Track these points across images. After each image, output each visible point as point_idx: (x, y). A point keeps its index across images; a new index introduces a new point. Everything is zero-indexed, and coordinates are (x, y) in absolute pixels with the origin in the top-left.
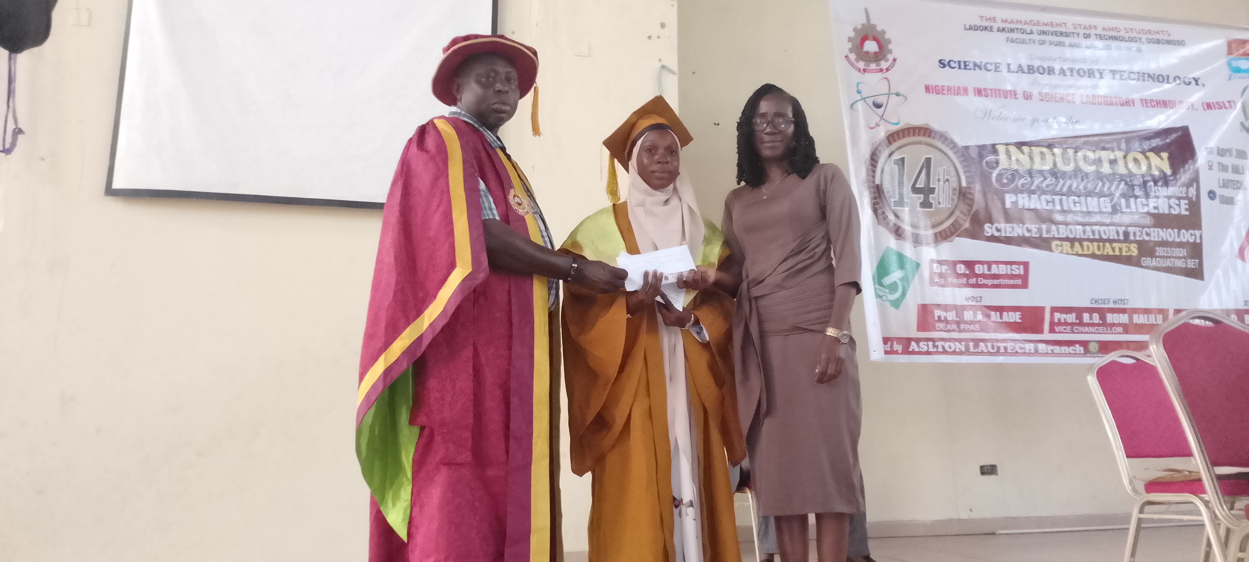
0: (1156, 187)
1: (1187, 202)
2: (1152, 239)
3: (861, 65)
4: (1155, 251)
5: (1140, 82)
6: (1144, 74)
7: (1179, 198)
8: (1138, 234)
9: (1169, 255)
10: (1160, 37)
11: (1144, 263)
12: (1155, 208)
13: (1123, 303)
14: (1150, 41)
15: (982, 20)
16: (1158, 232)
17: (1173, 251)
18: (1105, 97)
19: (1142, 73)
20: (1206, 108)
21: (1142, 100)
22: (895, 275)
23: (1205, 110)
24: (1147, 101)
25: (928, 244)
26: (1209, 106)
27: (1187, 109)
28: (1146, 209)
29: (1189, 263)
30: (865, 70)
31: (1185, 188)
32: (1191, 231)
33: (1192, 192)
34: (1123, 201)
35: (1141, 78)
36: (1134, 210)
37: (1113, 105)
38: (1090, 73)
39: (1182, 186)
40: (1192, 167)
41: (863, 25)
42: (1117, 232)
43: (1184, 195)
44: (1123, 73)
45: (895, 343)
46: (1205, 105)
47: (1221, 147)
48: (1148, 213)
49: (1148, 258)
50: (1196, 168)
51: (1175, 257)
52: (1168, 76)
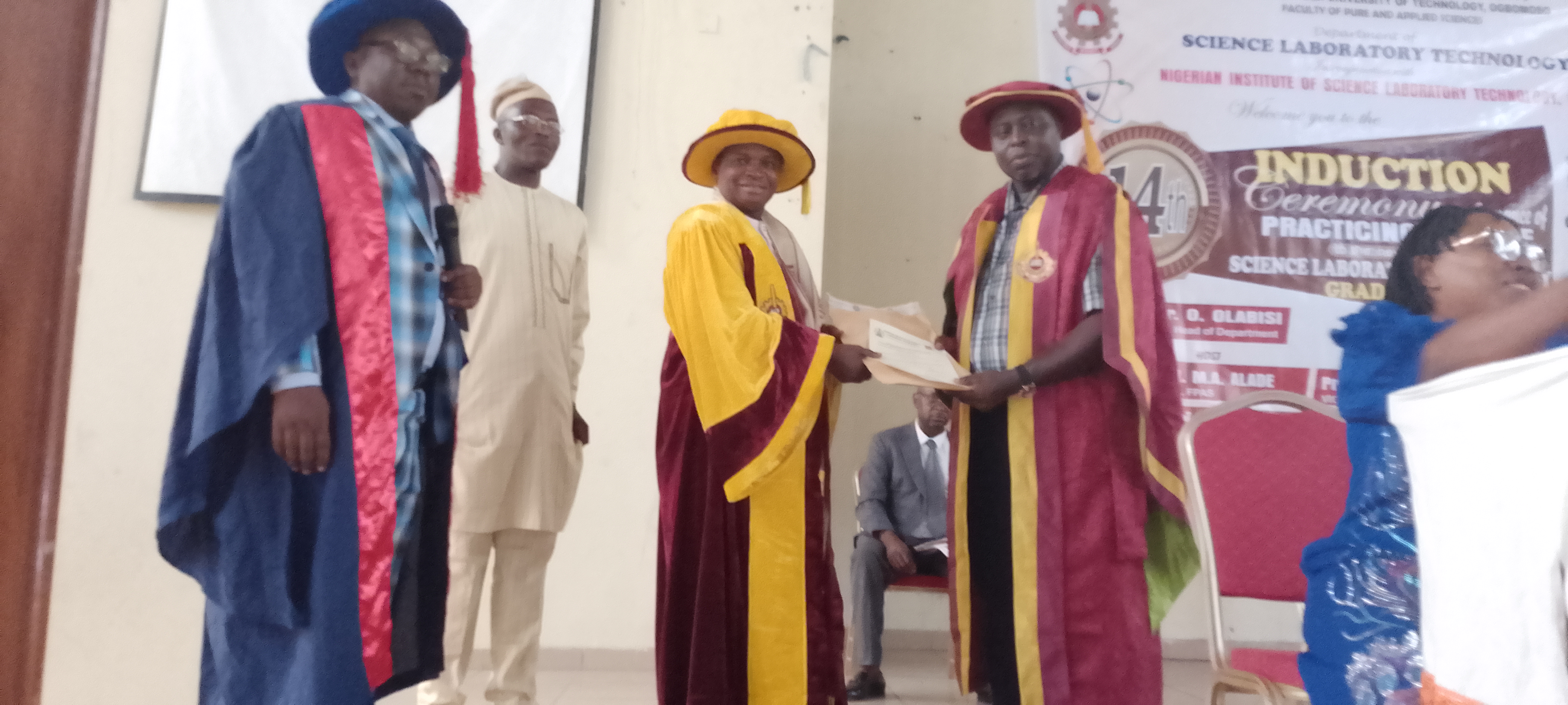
5: (1477, 65)
10: (1512, 3)
14: (1496, 8)
18: (1421, 86)
19: (1481, 53)
21: (1476, 90)
24: (1485, 92)
27: (1545, 103)
31: (1530, 212)
33: (1541, 218)
35: (1478, 60)
37: (1434, 96)
38: (1403, 54)
39: (1526, 209)
40: (1543, 184)
44: (1451, 53)
50: (1549, 185)
52: (1519, 57)
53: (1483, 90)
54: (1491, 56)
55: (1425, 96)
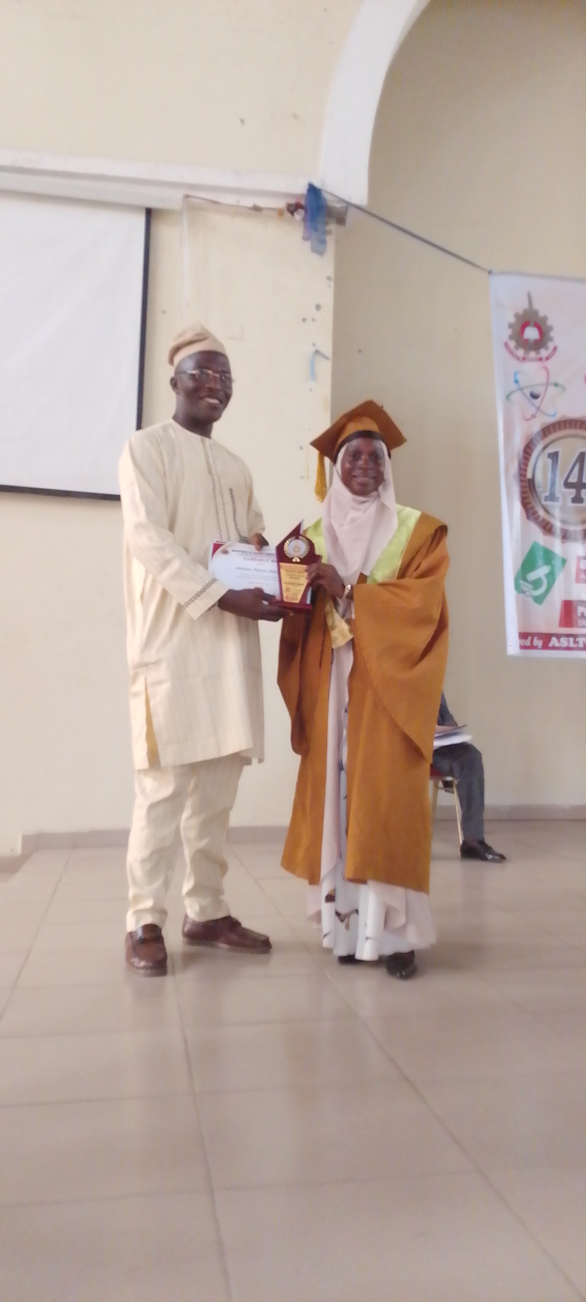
3: (521, 353)
22: (541, 572)
25: (575, 540)
30: (524, 359)
41: (525, 311)
45: (535, 639)
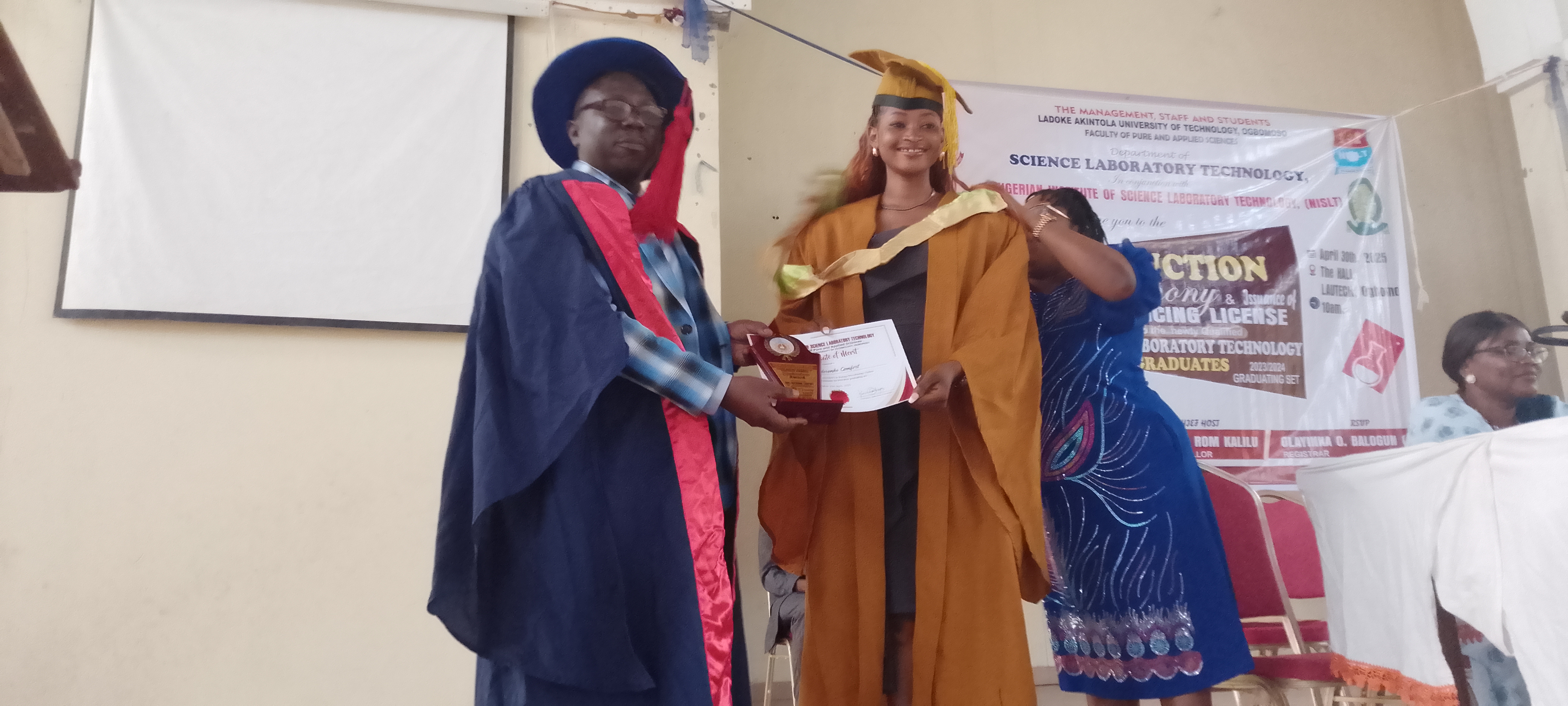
0: (1250, 295)
1: (1285, 311)
2: (1246, 353)
4: (1249, 366)
5: (1236, 178)
6: (1239, 168)
7: (1276, 307)
8: (1230, 347)
9: (1265, 370)
10: (1258, 127)
11: (1236, 380)
12: (1250, 318)
13: (1212, 424)
14: (1247, 132)
15: (1059, 112)
16: (1252, 344)
17: (1270, 366)
18: (1194, 195)
19: (1238, 168)
20: (1309, 206)
21: (1236, 198)
23: (1308, 208)
24: (1243, 199)
26: (1312, 203)
27: (1288, 207)
28: (1238, 320)
29: (1287, 379)
31: (1283, 296)
32: (1289, 344)
33: (1291, 300)
34: (1213, 311)
35: (1236, 174)
36: (1225, 321)
37: (1204, 204)
38: (1179, 169)
39: (1280, 294)
40: (1291, 272)
42: (1207, 346)
43: (1283, 304)
44: (1215, 168)
46: (1308, 202)
47: (1325, 249)
48: (1241, 324)
49: (1241, 374)
50: (1296, 273)
51: (1273, 373)
52: (1267, 171)
53: (1241, 197)
54: (1245, 171)
55: (1198, 204)
